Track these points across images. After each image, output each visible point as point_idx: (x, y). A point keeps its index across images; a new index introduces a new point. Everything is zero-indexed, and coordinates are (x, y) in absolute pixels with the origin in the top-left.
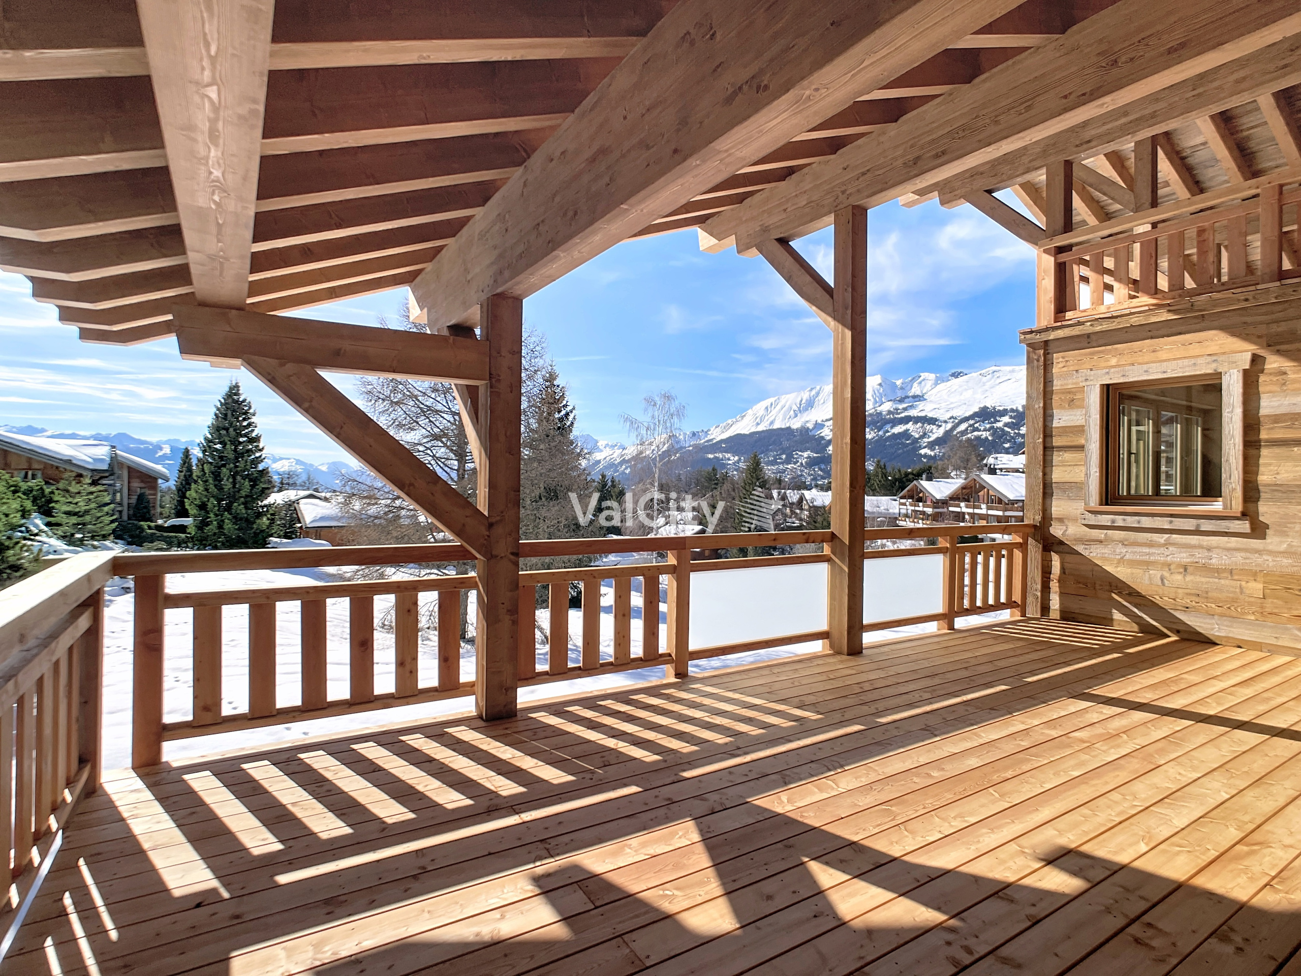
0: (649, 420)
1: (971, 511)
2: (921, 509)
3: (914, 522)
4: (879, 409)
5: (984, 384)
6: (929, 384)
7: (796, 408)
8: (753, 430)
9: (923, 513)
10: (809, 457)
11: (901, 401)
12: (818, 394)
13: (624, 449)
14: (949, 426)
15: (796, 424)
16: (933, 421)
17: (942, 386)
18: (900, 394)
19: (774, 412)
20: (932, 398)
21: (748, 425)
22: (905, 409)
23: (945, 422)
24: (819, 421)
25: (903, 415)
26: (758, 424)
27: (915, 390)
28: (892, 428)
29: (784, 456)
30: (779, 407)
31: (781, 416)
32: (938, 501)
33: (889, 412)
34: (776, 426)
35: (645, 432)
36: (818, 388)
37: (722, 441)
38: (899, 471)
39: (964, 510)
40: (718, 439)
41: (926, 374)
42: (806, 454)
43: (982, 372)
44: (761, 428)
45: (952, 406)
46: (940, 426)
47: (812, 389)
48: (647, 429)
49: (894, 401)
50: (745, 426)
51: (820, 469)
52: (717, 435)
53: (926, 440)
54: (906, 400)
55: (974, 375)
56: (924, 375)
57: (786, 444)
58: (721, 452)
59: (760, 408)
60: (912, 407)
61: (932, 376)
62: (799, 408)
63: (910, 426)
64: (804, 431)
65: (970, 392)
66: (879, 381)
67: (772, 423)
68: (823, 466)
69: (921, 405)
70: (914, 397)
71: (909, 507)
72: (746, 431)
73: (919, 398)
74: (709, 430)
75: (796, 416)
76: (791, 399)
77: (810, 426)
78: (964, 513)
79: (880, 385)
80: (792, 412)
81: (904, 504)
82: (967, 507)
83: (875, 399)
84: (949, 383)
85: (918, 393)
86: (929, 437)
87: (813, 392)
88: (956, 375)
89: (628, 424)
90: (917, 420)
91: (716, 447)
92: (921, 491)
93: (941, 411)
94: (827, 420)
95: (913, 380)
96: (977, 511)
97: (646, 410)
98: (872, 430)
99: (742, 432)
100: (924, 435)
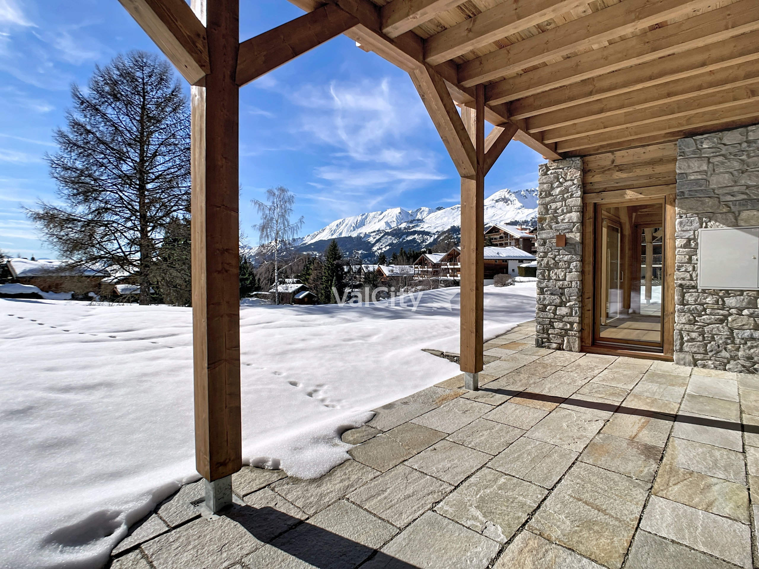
0: (271, 204)
1: (452, 267)
2: (426, 269)
3: (422, 277)
4: (400, 226)
5: (453, 214)
6: (425, 213)
7: (353, 225)
8: (330, 238)
9: (427, 271)
10: (362, 253)
11: (411, 222)
12: (366, 218)
13: (250, 249)
14: (436, 236)
15: (354, 235)
16: (428, 233)
17: (432, 215)
18: (410, 218)
19: (342, 227)
20: (427, 221)
21: (327, 235)
22: (413, 227)
23: (434, 234)
24: (367, 233)
25: (412, 230)
26: (332, 235)
27: (419, 216)
28: (406, 237)
29: (348, 253)
30: (344, 225)
31: (345, 230)
32: (435, 264)
33: (405, 228)
34: (343, 235)
35: (268, 212)
36: (366, 214)
37: (311, 244)
38: (413, 252)
39: (449, 267)
40: (309, 243)
41: (424, 208)
42: (360, 252)
43: (453, 207)
44: (334, 237)
45: (437, 225)
46: (432, 236)
47: (363, 215)
48: (270, 210)
49: (408, 222)
50: (325, 236)
51: (368, 260)
52: (309, 241)
53: (424, 244)
54: (414, 222)
55: (449, 209)
56: (423, 208)
57: (349, 246)
58: (311, 251)
59: (334, 225)
60: (417, 226)
61: (427, 209)
62: (356, 225)
63: (416, 236)
64: (359, 238)
65: (446, 218)
66: (400, 211)
67: (341, 234)
68: (370, 259)
69: (422, 225)
70: (418, 220)
71: (420, 269)
72: (325, 239)
73: (421, 221)
74: (303, 238)
75: (354, 230)
76: (351, 220)
77: (362, 235)
78: (449, 269)
79: (400, 213)
80: (352, 228)
81: (417, 268)
82: (450, 265)
83: (397, 221)
84: (436, 213)
85: (420, 218)
86: (426, 242)
87: (364, 217)
88: (439, 209)
89: (257, 206)
90: (419, 233)
91: (308, 247)
92: (426, 259)
93: (432, 228)
94: (371, 233)
95: (417, 211)
96: (456, 267)
97: (268, 198)
98: (396, 238)
99: (323, 239)
100: (424, 241)
